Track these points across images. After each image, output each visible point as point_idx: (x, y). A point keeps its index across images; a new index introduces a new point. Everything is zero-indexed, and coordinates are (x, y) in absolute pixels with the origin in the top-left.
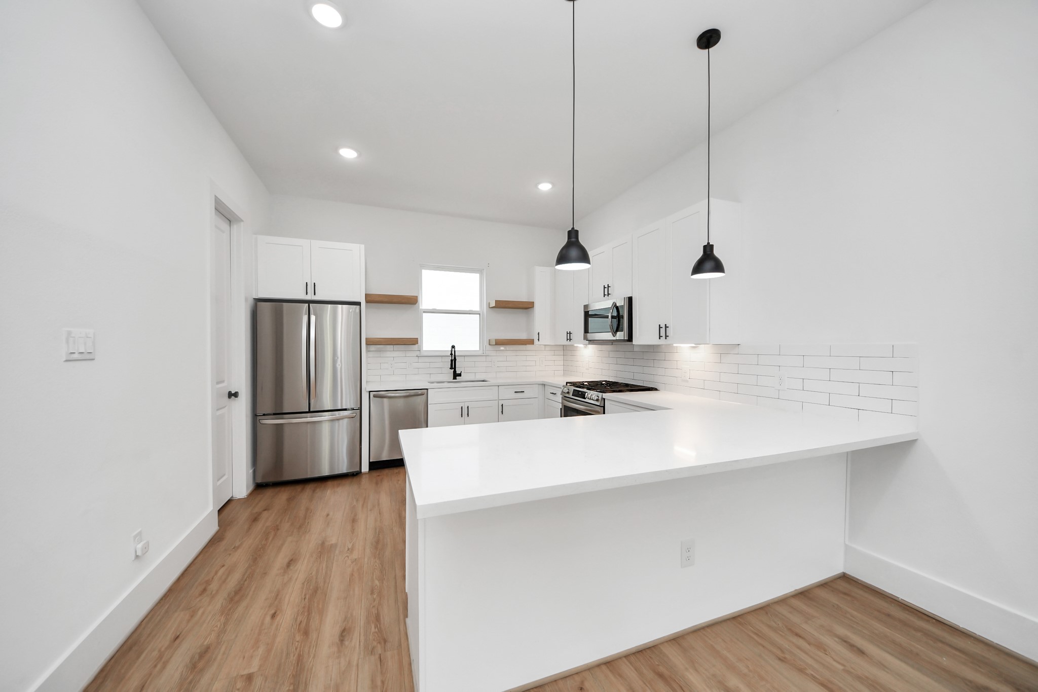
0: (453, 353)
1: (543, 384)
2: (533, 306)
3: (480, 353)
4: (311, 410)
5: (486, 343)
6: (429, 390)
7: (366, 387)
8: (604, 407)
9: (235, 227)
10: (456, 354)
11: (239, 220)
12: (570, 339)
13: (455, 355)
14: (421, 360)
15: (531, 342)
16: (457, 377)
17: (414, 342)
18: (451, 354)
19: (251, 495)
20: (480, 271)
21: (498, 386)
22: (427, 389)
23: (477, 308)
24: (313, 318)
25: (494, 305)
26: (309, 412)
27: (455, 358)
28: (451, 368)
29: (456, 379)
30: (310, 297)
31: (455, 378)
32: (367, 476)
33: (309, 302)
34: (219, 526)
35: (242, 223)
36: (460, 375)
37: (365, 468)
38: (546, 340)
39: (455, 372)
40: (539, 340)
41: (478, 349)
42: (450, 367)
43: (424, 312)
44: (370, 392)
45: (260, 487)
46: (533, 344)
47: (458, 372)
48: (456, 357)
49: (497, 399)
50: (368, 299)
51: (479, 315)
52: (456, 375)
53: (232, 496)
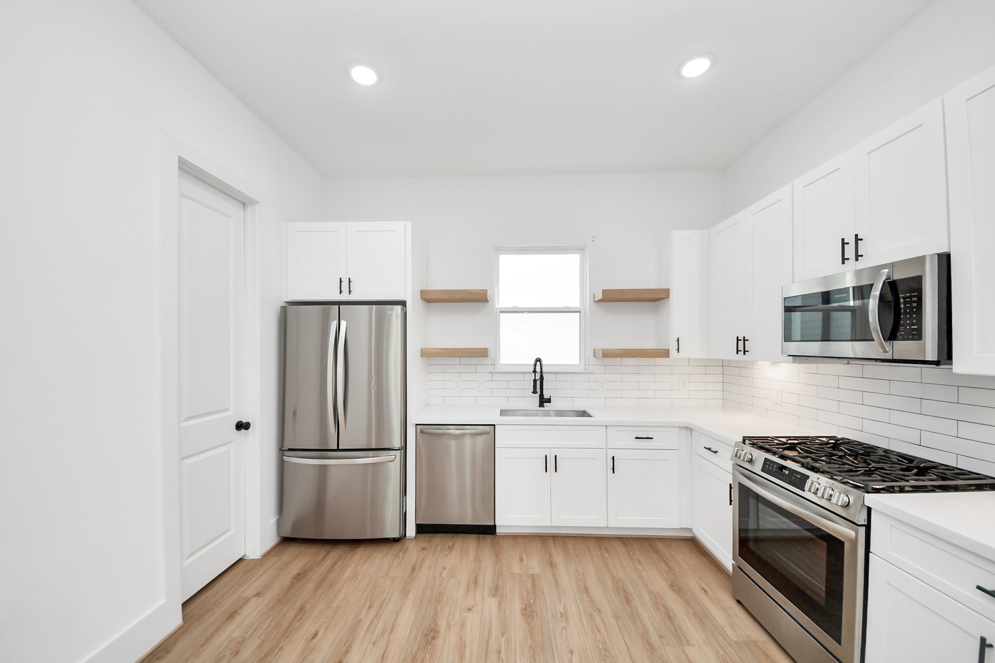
0: (538, 369)
1: (687, 428)
2: (668, 297)
3: (581, 369)
4: (340, 448)
5: (590, 354)
6: (496, 426)
7: (412, 420)
8: (868, 527)
9: (249, 210)
10: (544, 370)
11: (253, 202)
12: (745, 352)
13: (541, 372)
14: (495, 377)
15: (665, 353)
16: (545, 404)
17: (482, 353)
18: (535, 372)
19: (267, 555)
20: (579, 249)
21: (606, 426)
22: (494, 425)
23: (575, 303)
24: (343, 324)
25: (601, 297)
26: (338, 450)
27: (542, 378)
28: (535, 392)
29: (544, 407)
30: (345, 297)
31: (541, 404)
32: (413, 543)
33: (339, 303)
34: (183, 620)
35: (257, 205)
36: (549, 401)
37: (411, 531)
38: (692, 350)
39: (541, 395)
40: (678, 350)
41: (578, 363)
42: (532, 390)
43: (501, 312)
44: (416, 425)
45: (286, 541)
46: (668, 357)
47: (546, 396)
48: (544, 375)
49: (605, 447)
50: (425, 296)
51: (578, 314)
52: (543, 401)
53: (245, 555)
